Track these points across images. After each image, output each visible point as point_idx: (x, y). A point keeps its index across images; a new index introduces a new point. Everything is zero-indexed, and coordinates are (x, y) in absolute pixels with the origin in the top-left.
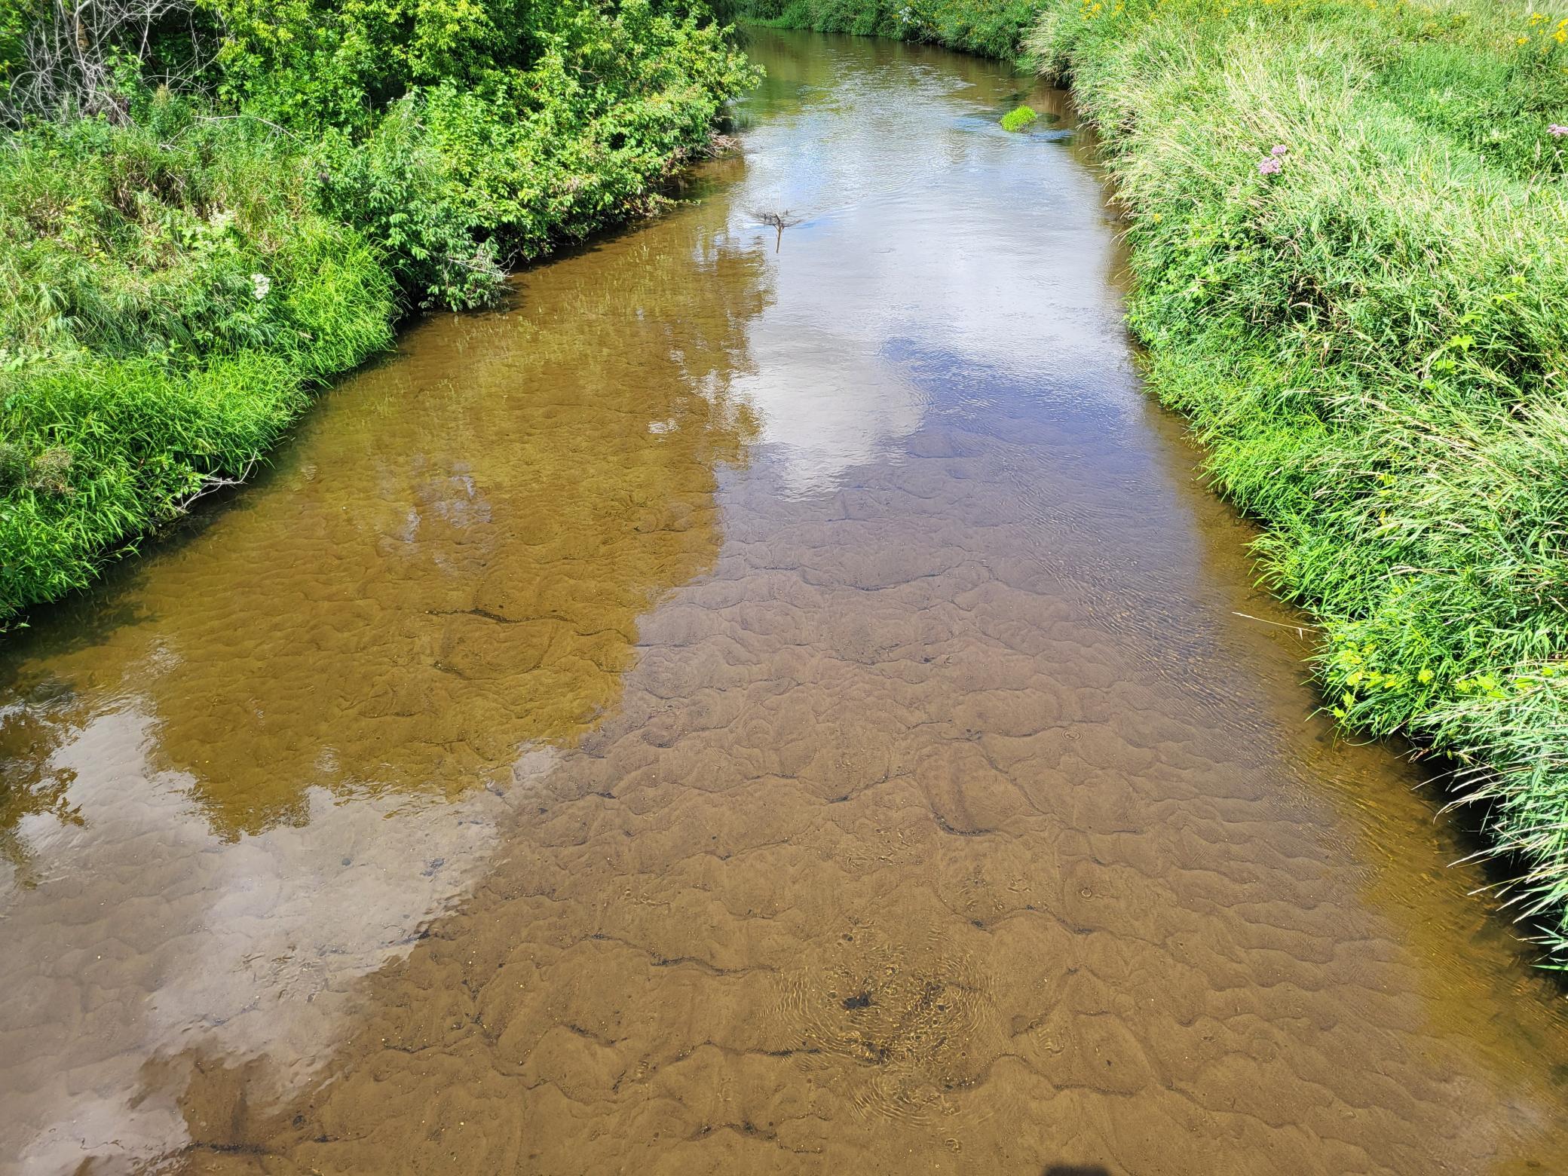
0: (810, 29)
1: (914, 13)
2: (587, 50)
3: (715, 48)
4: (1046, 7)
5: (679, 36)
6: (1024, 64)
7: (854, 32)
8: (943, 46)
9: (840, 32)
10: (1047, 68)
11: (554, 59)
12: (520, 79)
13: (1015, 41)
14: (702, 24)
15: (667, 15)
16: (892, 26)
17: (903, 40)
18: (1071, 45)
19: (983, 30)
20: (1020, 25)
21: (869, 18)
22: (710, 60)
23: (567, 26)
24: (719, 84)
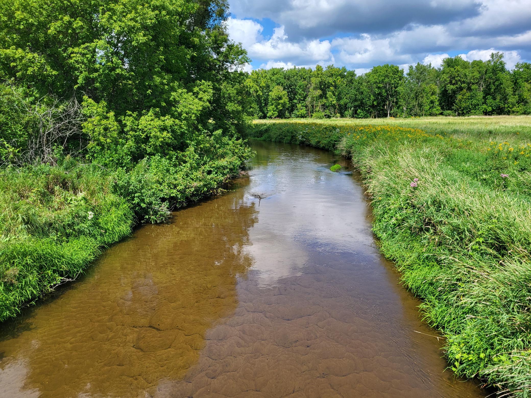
0: (271, 141)
1: (303, 137)
2: (202, 146)
3: (241, 146)
4: (343, 137)
5: (230, 142)
6: (337, 152)
7: (284, 142)
8: (312, 146)
9: (280, 142)
10: (344, 153)
11: (192, 149)
12: (180, 154)
13: (334, 145)
14: (238, 139)
15: (227, 137)
16: (296, 140)
17: (299, 145)
18: (351, 147)
19: (324, 142)
20: (335, 141)
21: (289, 138)
22: (240, 149)
23: (196, 139)
24: (242, 156)
